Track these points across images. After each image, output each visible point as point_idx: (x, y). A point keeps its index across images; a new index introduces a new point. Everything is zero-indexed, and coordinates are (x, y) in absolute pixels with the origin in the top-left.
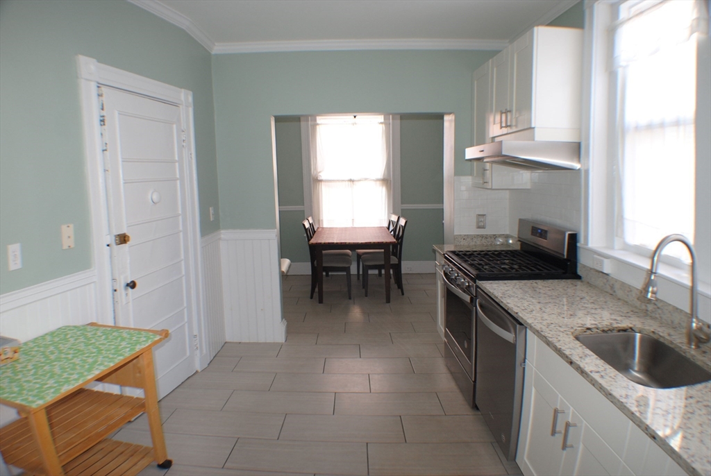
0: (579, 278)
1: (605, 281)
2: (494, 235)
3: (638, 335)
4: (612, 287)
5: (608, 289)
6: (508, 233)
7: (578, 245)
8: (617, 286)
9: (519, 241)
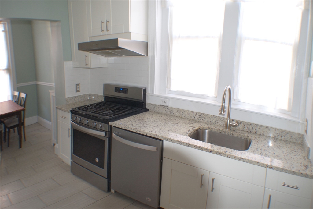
0: (148, 110)
1: (167, 109)
2: (84, 95)
3: (207, 131)
4: (172, 112)
5: (169, 113)
6: (90, 93)
7: (147, 94)
8: (174, 111)
9: (104, 96)
